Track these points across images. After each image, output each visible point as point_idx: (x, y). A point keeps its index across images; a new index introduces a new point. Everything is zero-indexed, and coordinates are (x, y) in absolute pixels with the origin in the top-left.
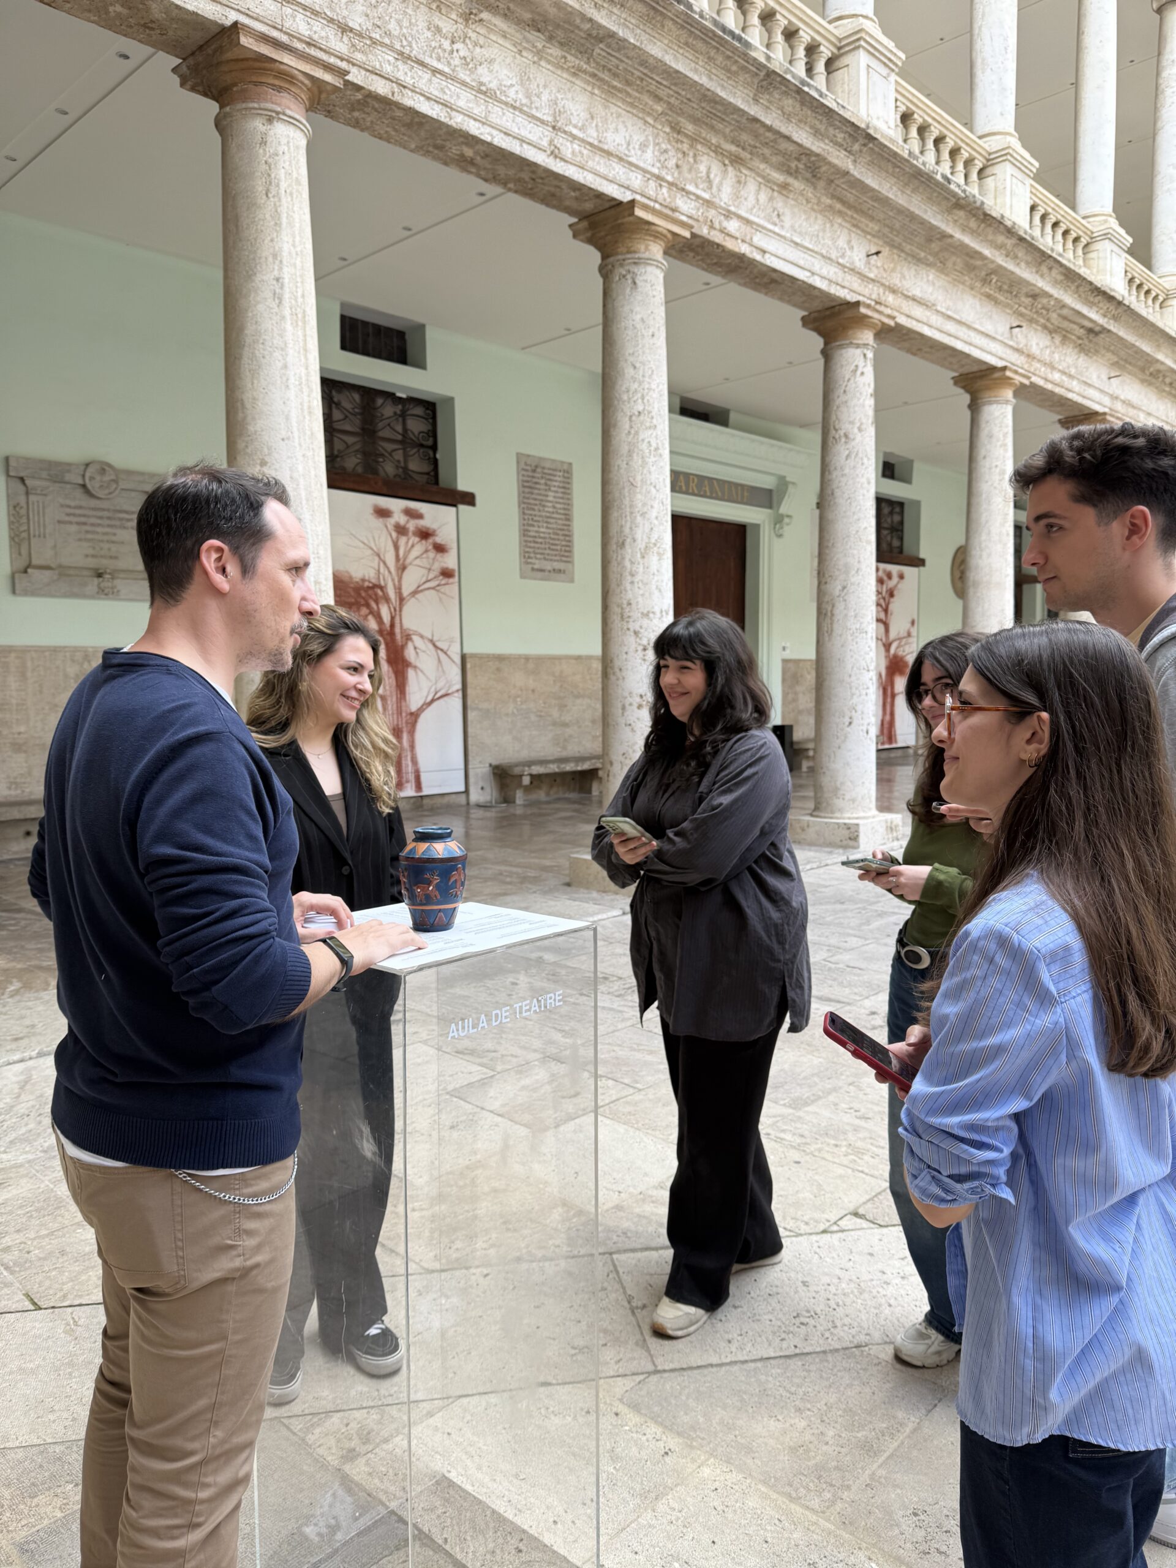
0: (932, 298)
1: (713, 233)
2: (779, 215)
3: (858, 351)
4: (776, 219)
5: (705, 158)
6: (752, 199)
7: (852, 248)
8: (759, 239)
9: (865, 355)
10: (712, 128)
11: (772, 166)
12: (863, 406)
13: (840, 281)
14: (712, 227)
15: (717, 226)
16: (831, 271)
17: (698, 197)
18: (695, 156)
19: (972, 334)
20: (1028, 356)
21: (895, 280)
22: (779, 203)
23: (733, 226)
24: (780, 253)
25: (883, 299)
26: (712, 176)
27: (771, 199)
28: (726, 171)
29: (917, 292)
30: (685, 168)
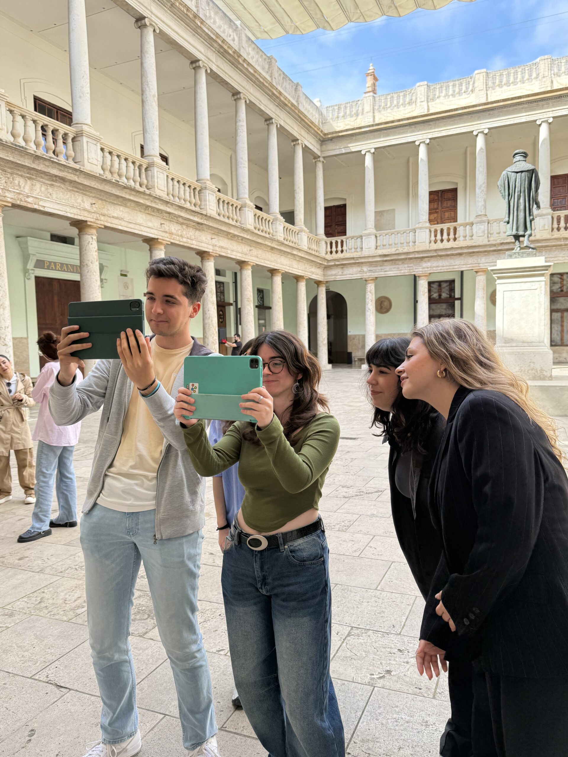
0: (122, 217)
1: (22, 202)
2: (50, 194)
3: (89, 236)
4: (49, 196)
5: (17, 179)
6: (38, 190)
7: (84, 202)
8: (41, 203)
9: (92, 238)
10: (19, 170)
11: (45, 179)
12: (92, 255)
13: (79, 214)
14: (21, 201)
15: (23, 200)
16: (75, 211)
17: (14, 192)
18: (13, 178)
19: (142, 227)
20: (170, 233)
21: (105, 211)
22: (50, 190)
23: (30, 200)
24: (51, 207)
25: (99, 218)
26: (20, 184)
27: (47, 189)
28: (27, 182)
29: (115, 215)
30: (9, 183)
